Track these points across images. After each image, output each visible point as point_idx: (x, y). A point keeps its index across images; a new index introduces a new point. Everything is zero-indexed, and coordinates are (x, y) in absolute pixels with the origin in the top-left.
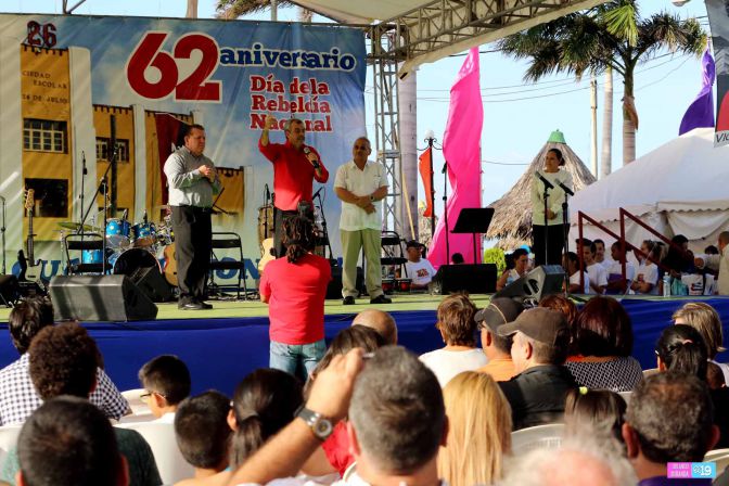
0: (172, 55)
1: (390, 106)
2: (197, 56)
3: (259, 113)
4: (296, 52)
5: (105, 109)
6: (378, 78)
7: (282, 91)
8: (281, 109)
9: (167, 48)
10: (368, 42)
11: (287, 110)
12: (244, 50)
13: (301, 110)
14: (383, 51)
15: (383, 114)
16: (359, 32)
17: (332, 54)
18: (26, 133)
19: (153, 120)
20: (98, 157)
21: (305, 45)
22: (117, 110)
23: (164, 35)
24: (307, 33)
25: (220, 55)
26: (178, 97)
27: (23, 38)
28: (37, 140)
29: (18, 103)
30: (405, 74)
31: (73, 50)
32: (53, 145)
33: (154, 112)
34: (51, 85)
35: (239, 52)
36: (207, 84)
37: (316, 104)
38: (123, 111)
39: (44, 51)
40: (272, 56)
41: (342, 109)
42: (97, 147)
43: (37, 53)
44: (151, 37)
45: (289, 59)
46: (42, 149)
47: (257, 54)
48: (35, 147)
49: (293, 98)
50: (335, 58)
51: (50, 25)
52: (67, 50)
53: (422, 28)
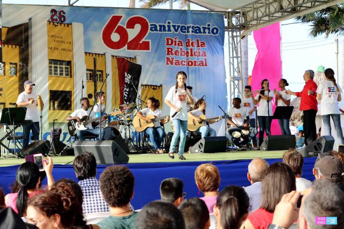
0: (125, 27)
1: (237, 53)
2: (138, 27)
3: (170, 57)
4: (189, 25)
5: (91, 55)
6: (231, 39)
7: (182, 45)
8: (181, 55)
9: (122, 23)
10: (226, 20)
11: (184, 55)
12: (162, 24)
13: (192, 55)
14: (233, 25)
15: (233, 57)
16: (221, 15)
17: (207, 27)
18: (50, 67)
19: (115, 60)
20: (87, 79)
21: (194, 22)
22: (97, 55)
23: (121, 17)
24: (194, 16)
25: (150, 27)
26: (129, 48)
27: (49, 18)
28: (56, 71)
29: (46, 51)
30: (244, 36)
31: (74, 24)
32: (64, 73)
33: (116, 56)
34: (62, 42)
35: (159, 25)
36: (143, 42)
37: (199, 52)
38: (100, 56)
39: (59, 25)
40: (176, 28)
41: (213, 55)
42: (87, 74)
43: (56, 26)
44: (114, 17)
45: (185, 29)
46: (59, 75)
47: (169, 27)
48: (55, 74)
49: (187, 49)
50: (209, 29)
51: (62, 11)
52: (71, 24)
53: (254, 13)
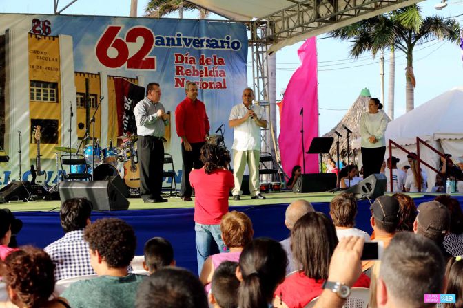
0: (125, 40)
1: (262, 72)
2: (140, 41)
3: (180, 77)
4: (203, 38)
5: (82, 75)
6: (255, 55)
7: (195, 63)
8: (194, 75)
9: (121, 35)
10: (249, 32)
11: (197, 75)
12: (170, 37)
13: (206, 75)
14: (258, 38)
15: (258, 78)
16: (243, 26)
17: (226, 40)
18: (32, 90)
19: (113, 82)
20: (77, 105)
21: (208, 34)
22: (90, 75)
23: (119, 28)
24: (210, 26)
25: (155, 40)
26: (129, 66)
27: (30, 29)
28: (38, 95)
29: (26, 70)
30: (272, 52)
31: (62, 37)
32: (49, 98)
33: (113, 77)
34: (47, 59)
35: (167, 38)
36: (147, 59)
37: (217, 72)
38: (94, 76)
39: (43, 37)
40: (188, 41)
41: (233, 76)
42: (77, 99)
43: (39, 39)
44: (110, 28)
45: (199, 43)
46: (42, 101)
47: (179, 40)
48: (37, 99)
49: (201, 68)
50: (228, 42)
51: (47, 21)
52: (57, 37)
53: (284, 22)
